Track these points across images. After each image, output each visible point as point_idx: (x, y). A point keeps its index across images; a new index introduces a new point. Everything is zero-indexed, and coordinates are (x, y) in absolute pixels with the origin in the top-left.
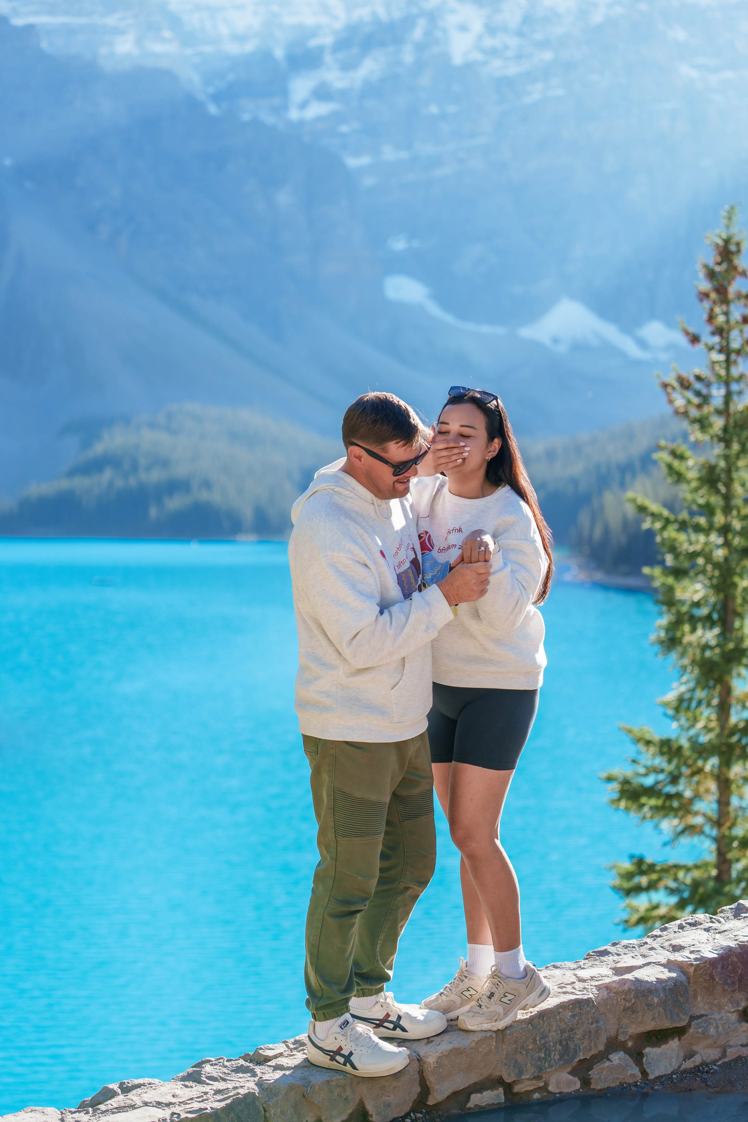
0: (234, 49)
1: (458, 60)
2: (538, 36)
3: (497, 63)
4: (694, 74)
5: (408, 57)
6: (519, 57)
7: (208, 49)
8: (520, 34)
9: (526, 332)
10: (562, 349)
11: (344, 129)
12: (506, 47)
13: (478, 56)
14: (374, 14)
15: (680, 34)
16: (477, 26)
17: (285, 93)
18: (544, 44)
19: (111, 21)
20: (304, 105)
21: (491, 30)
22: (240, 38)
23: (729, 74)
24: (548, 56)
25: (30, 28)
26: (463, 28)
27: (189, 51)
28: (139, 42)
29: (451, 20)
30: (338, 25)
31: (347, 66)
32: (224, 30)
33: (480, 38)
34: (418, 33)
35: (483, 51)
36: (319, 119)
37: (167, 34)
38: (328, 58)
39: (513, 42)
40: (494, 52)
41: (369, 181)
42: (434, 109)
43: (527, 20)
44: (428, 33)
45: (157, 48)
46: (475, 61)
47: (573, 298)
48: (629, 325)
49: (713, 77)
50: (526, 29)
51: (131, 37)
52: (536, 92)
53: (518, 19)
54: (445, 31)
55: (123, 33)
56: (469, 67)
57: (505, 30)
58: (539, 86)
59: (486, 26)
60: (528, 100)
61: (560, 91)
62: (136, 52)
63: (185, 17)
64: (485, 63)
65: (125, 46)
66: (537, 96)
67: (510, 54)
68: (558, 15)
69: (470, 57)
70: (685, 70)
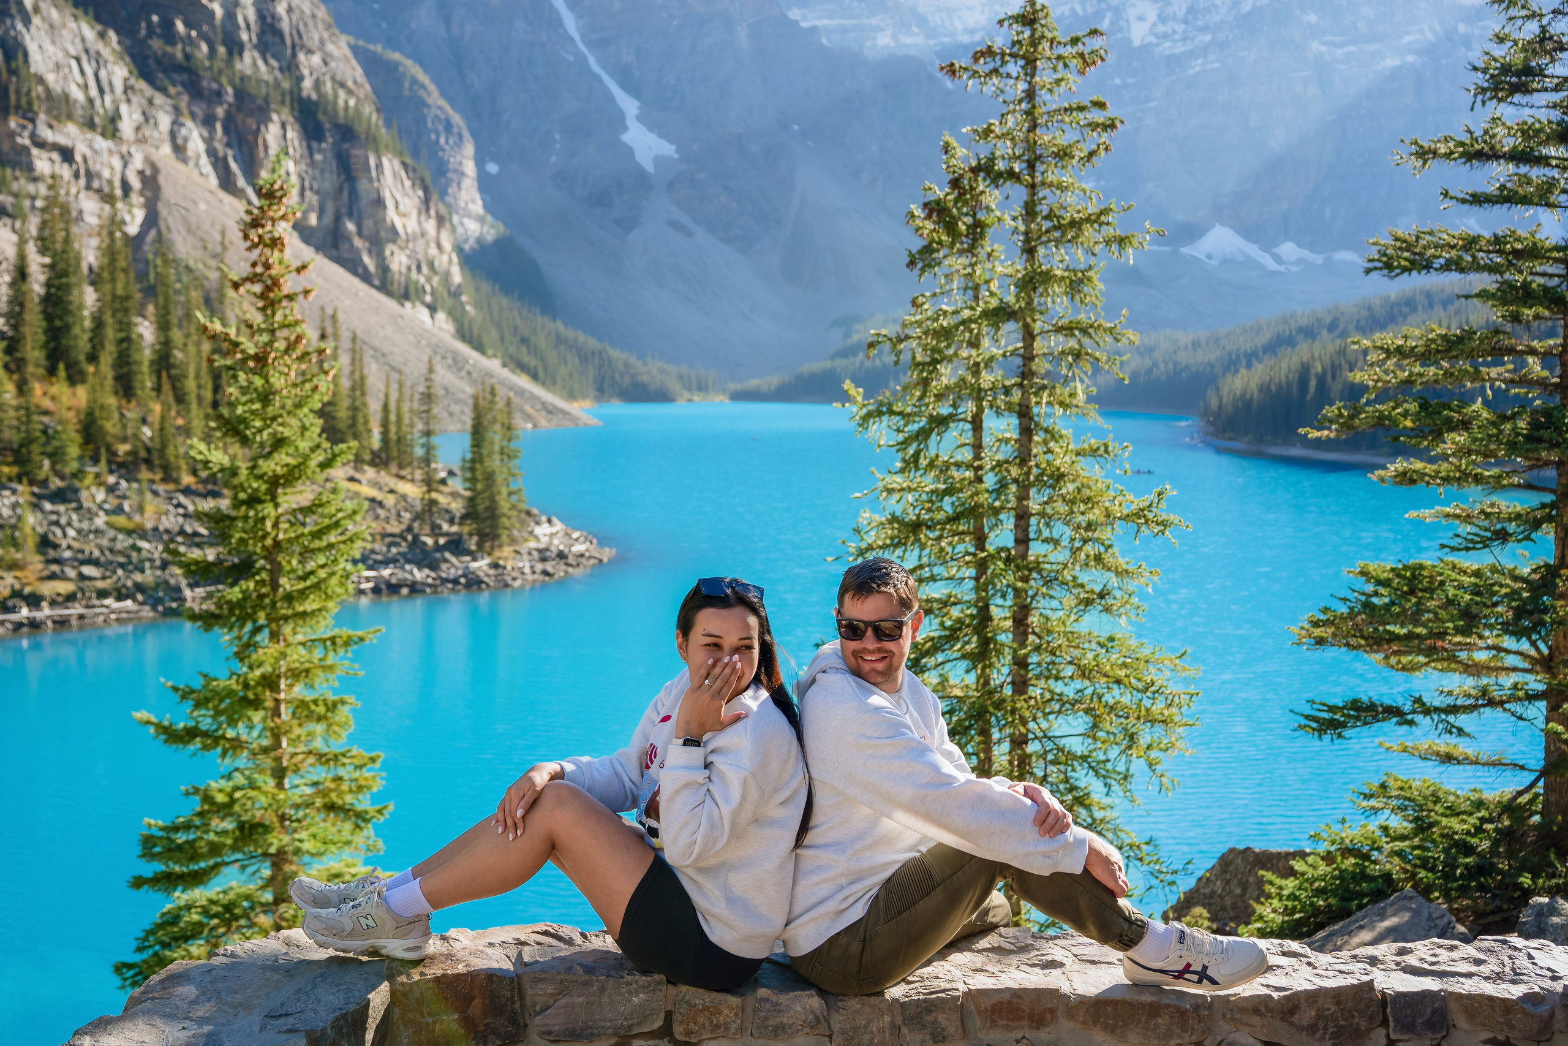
1: (1137, 43)
2: (1200, 23)
3: (1168, 44)
4: (1324, 49)
6: (1184, 39)
7: (946, 40)
8: (1186, 22)
9: (1185, 250)
10: (1214, 262)
12: (1174, 32)
13: (1154, 40)
14: (1073, 10)
15: (1313, 18)
16: (1152, 16)
18: (1205, 29)
19: (874, 22)
21: (1162, 19)
22: (972, 32)
23: (1352, 48)
24: (1207, 38)
25: (813, 30)
26: (1141, 18)
27: (932, 42)
28: (894, 37)
29: (1132, 13)
32: (959, 26)
33: (1154, 25)
35: (1155, 35)
37: (916, 30)
39: (1180, 28)
40: (1165, 36)
42: (1118, 81)
43: (1191, 10)
44: (1112, 23)
45: (908, 40)
46: (1150, 44)
47: (1223, 224)
48: (1267, 244)
49: (1339, 51)
50: (1190, 17)
51: (889, 33)
52: (1197, 66)
53: (1184, 10)
54: (1127, 21)
55: (883, 30)
56: (1145, 48)
57: (1174, 18)
58: (1200, 61)
59: (1159, 16)
60: (1191, 72)
61: (1217, 65)
62: (892, 44)
63: (929, 17)
64: (1158, 45)
65: (884, 40)
66: (1198, 69)
67: (1177, 37)
68: (1216, 7)
69: (1147, 41)
70: (1316, 46)
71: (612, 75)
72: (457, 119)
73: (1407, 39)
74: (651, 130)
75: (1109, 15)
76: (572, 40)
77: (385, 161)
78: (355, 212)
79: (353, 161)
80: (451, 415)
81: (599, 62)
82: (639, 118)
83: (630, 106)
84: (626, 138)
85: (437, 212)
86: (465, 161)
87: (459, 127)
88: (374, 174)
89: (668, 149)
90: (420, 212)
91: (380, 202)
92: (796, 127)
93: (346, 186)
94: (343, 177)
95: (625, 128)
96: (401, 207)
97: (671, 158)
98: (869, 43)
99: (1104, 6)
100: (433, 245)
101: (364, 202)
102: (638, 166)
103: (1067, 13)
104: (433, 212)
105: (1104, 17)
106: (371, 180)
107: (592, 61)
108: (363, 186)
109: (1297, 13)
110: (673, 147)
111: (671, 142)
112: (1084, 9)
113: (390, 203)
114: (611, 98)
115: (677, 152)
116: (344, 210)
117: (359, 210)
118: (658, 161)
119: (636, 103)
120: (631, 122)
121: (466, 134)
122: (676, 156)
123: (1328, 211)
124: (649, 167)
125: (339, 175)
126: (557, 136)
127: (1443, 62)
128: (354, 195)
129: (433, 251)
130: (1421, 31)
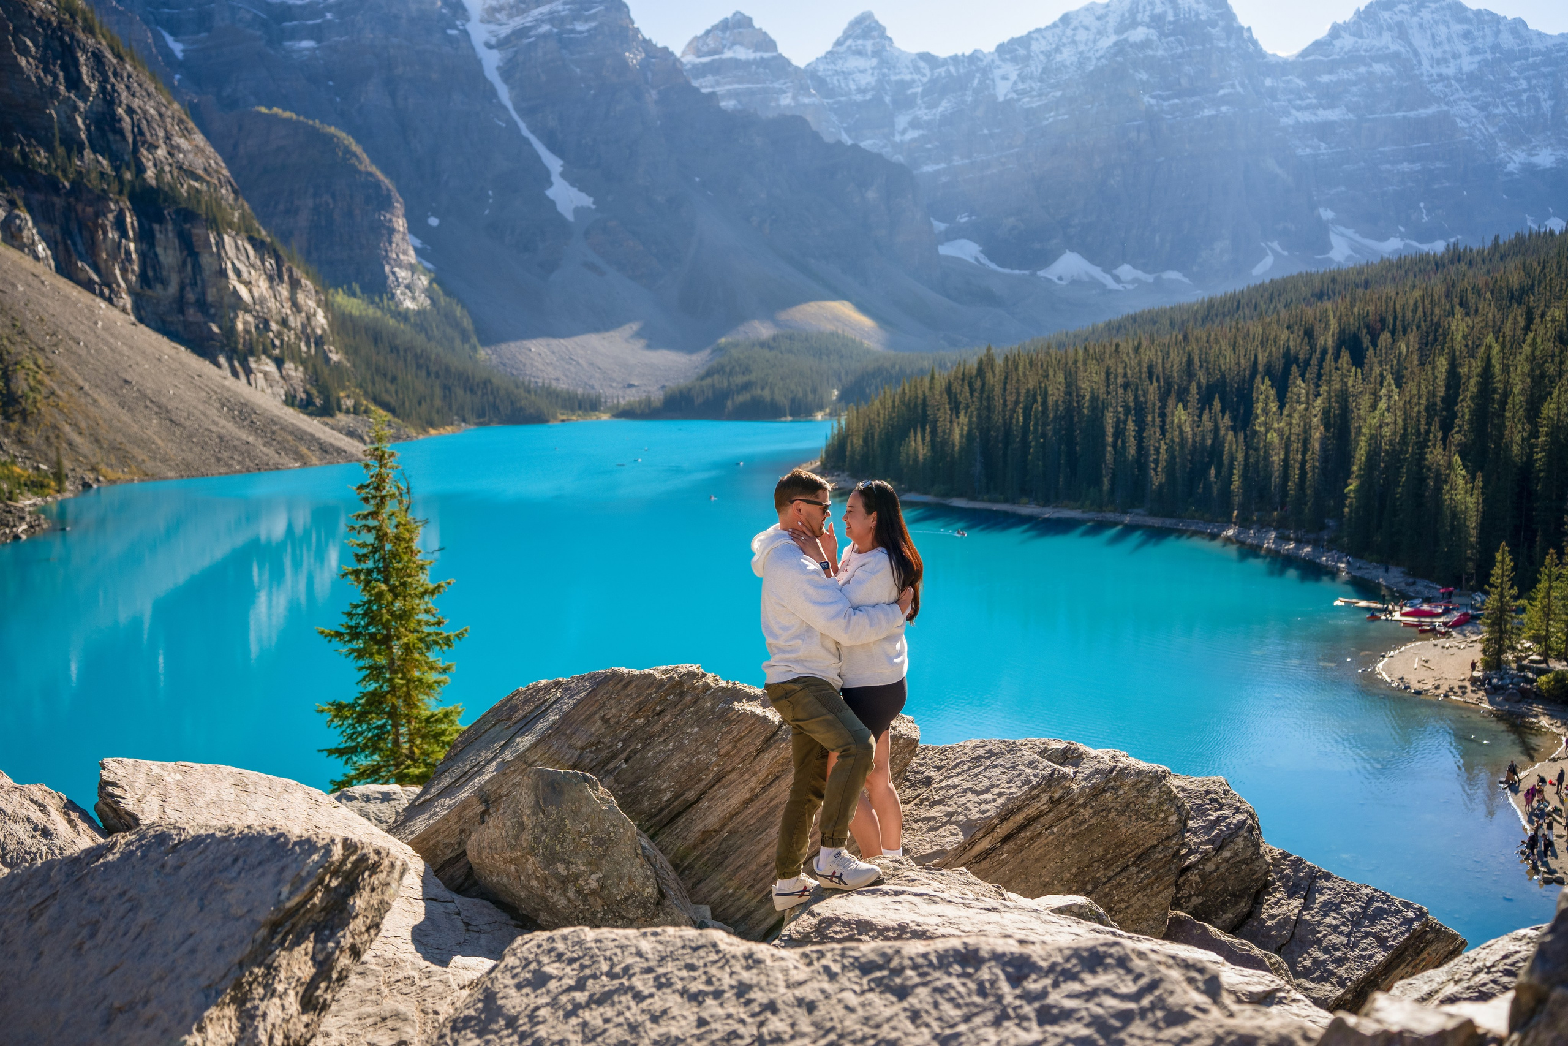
0: (859, 98)
1: (1001, 99)
2: (1053, 81)
3: (1026, 100)
4: (1153, 101)
5: (969, 99)
6: (1040, 95)
7: (843, 99)
8: (1041, 80)
9: (1043, 274)
10: (1064, 283)
11: (929, 146)
12: (1032, 89)
13: (1015, 96)
14: (948, 71)
15: (1144, 76)
16: (1014, 76)
17: (892, 125)
18: (1057, 86)
19: (777, 85)
20: (904, 132)
21: (1022, 78)
22: (862, 91)
23: (1176, 101)
24: (1059, 94)
25: (713, 94)
26: (1005, 78)
27: (829, 101)
28: (794, 98)
29: (998, 73)
30: (925, 80)
31: (931, 106)
32: (853, 86)
33: (1015, 83)
34: (976, 81)
35: (1016, 92)
36: (913, 140)
37: (815, 92)
38: (919, 101)
39: (1036, 85)
40: (1024, 93)
41: (944, 179)
42: (986, 131)
43: (1045, 70)
44: (980, 82)
45: (806, 100)
46: (1012, 99)
47: (1072, 251)
48: (1109, 267)
49: (1166, 104)
50: (1045, 76)
51: (790, 95)
52: (1050, 118)
53: (1040, 70)
54: (993, 80)
55: (785, 92)
56: (1008, 102)
57: (1031, 78)
58: (1052, 114)
59: (1019, 75)
60: (1045, 123)
61: (1066, 117)
62: (793, 104)
63: (828, 79)
64: (1019, 100)
65: (786, 100)
66: (1051, 120)
67: (1034, 93)
68: (1065, 67)
69: (1009, 97)
70: (1147, 99)
71: (540, 138)
72: (386, 181)
73: (1221, 92)
74: (572, 185)
75: (978, 75)
76: (505, 108)
77: (227, 239)
78: (199, 282)
79: (194, 239)
80: (219, 460)
81: (529, 127)
82: (563, 175)
83: (554, 164)
84: (550, 193)
85: (291, 276)
86: (394, 219)
87: (388, 190)
88: (214, 249)
89: (587, 201)
90: (271, 279)
91: (223, 273)
92: (697, 179)
93: (189, 260)
94: (185, 253)
95: (551, 184)
96: (245, 275)
97: (589, 208)
98: (773, 104)
99: (973, 67)
100: (287, 305)
101: (208, 272)
102: (559, 215)
103: (943, 74)
104: (286, 278)
105: (974, 76)
106: (212, 253)
107: (522, 125)
108: (205, 260)
109: (1131, 71)
110: (591, 199)
111: (589, 194)
112: (957, 70)
113: (231, 274)
114: (538, 159)
115: (594, 203)
116: (187, 281)
117: (203, 280)
118: (579, 211)
119: (561, 162)
120: (556, 178)
121: (396, 195)
122: (593, 207)
123: (1157, 238)
124: (570, 217)
125: (181, 252)
126: (490, 193)
127: (1251, 111)
128: (197, 267)
129: (287, 310)
130: (1233, 86)
